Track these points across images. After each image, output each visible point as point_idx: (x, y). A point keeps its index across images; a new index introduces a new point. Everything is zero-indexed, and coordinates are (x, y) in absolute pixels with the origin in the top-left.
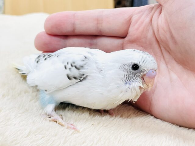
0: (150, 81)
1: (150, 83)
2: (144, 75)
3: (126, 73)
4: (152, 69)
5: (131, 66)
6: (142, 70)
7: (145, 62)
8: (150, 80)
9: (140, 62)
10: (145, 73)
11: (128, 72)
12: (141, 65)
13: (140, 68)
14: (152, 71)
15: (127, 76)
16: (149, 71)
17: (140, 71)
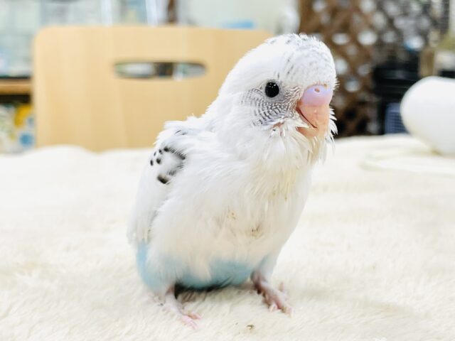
0: (316, 114)
2: (299, 102)
3: (257, 108)
4: (314, 85)
6: (287, 94)
7: (292, 73)
8: (315, 111)
9: (279, 75)
10: (298, 97)
11: (261, 104)
12: (281, 82)
13: (281, 90)
14: (312, 89)
15: (262, 112)
16: (305, 91)
17: (284, 96)
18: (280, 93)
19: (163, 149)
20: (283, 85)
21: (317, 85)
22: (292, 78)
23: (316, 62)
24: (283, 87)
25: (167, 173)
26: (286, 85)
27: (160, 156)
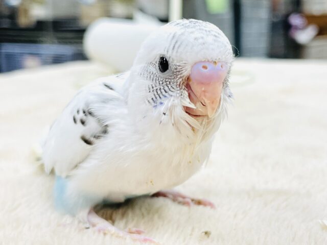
0: (204, 91)
1: (205, 96)
2: (188, 79)
3: (150, 83)
5: (157, 65)
7: (177, 46)
8: (203, 89)
10: (185, 73)
11: (154, 79)
13: (170, 65)
15: (155, 88)
16: (192, 67)
17: (173, 72)
18: (169, 68)
19: (86, 111)
21: (205, 61)
22: (177, 52)
23: (202, 38)
24: (172, 62)
25: (91, 136)
26: (173, 60)
27: (84, 118)
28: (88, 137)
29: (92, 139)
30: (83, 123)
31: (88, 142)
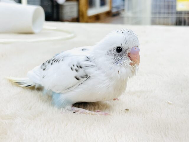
0: (136, 57)
1: (136, 58)
2: (129, 54)
3: (113, 57)
4: (134, 47)
5: (115, 50)
6: (125, 51)
7: (127, 43)
9: (122, 45)
10: (129, 52)
11: (115, 55)
13: (123, 50)
14: (134, 48)
15: (116, 59)
16: (131, 49)
19: (78, 66)
20: (124, 48)
22: (127, 45)
25: (80, 77)
26: (125, 48)
27: (77, 69)
28: (78, 77)
29: (80, 78)
30: (77, 71)
31: (78, 79)
